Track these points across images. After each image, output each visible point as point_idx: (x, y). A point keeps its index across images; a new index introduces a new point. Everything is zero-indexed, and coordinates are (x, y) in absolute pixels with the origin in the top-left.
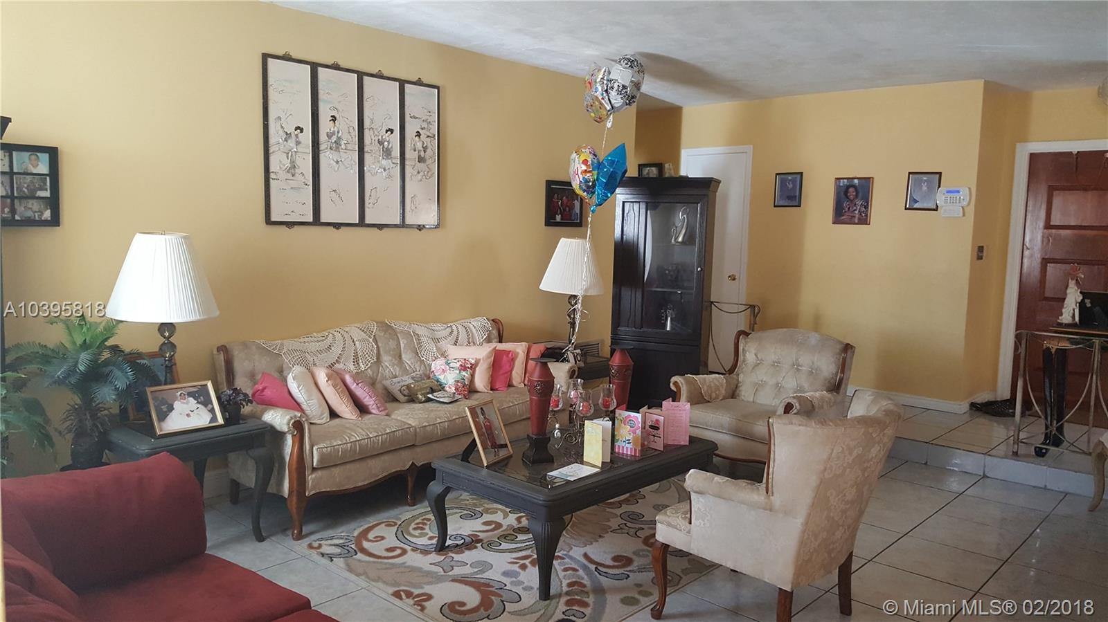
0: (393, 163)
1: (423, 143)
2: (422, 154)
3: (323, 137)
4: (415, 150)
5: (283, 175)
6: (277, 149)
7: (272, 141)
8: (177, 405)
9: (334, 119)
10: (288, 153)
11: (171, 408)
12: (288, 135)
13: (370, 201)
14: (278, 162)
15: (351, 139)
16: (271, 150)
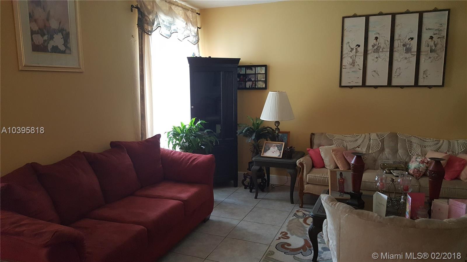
0: (412, 55)
1: (435, 42)
2: (434, 48)
3: (370, 47)
4: (428, 46)
5: (348, 66)
6: (347, 55)
7: (344, 53)
8: (271, 148)
9: (376, 38)
10: (351, 57)
11: (269, 149)
12: (352, 49)
13: (395, 74)
14: (347, 61)
15: (386, 46)
16: (343, 57)
